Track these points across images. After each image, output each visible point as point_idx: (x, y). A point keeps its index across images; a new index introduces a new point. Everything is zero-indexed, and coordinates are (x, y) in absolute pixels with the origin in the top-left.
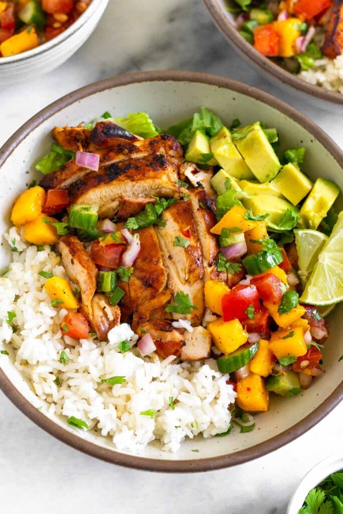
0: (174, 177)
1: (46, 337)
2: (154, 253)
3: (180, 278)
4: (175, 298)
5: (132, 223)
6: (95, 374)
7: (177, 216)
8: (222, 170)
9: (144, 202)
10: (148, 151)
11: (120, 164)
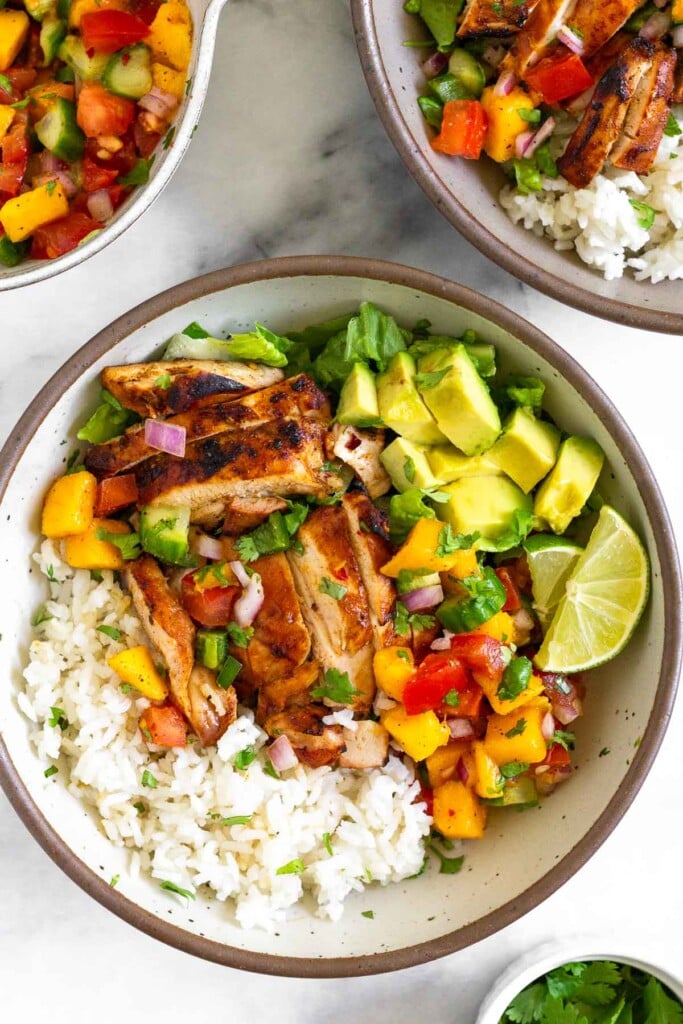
0: (316, 459)
1: (117, 747)
2: (287, 604)
3: (332, 644)
4: (326, 676)
5: (249, 549)
6: (200, 807)
7: (322, 540)
8: (398, 439)
9: (268, 511)
10: (270, 416)
11: (222, 442)
